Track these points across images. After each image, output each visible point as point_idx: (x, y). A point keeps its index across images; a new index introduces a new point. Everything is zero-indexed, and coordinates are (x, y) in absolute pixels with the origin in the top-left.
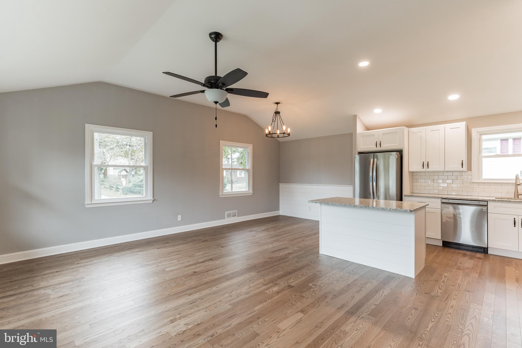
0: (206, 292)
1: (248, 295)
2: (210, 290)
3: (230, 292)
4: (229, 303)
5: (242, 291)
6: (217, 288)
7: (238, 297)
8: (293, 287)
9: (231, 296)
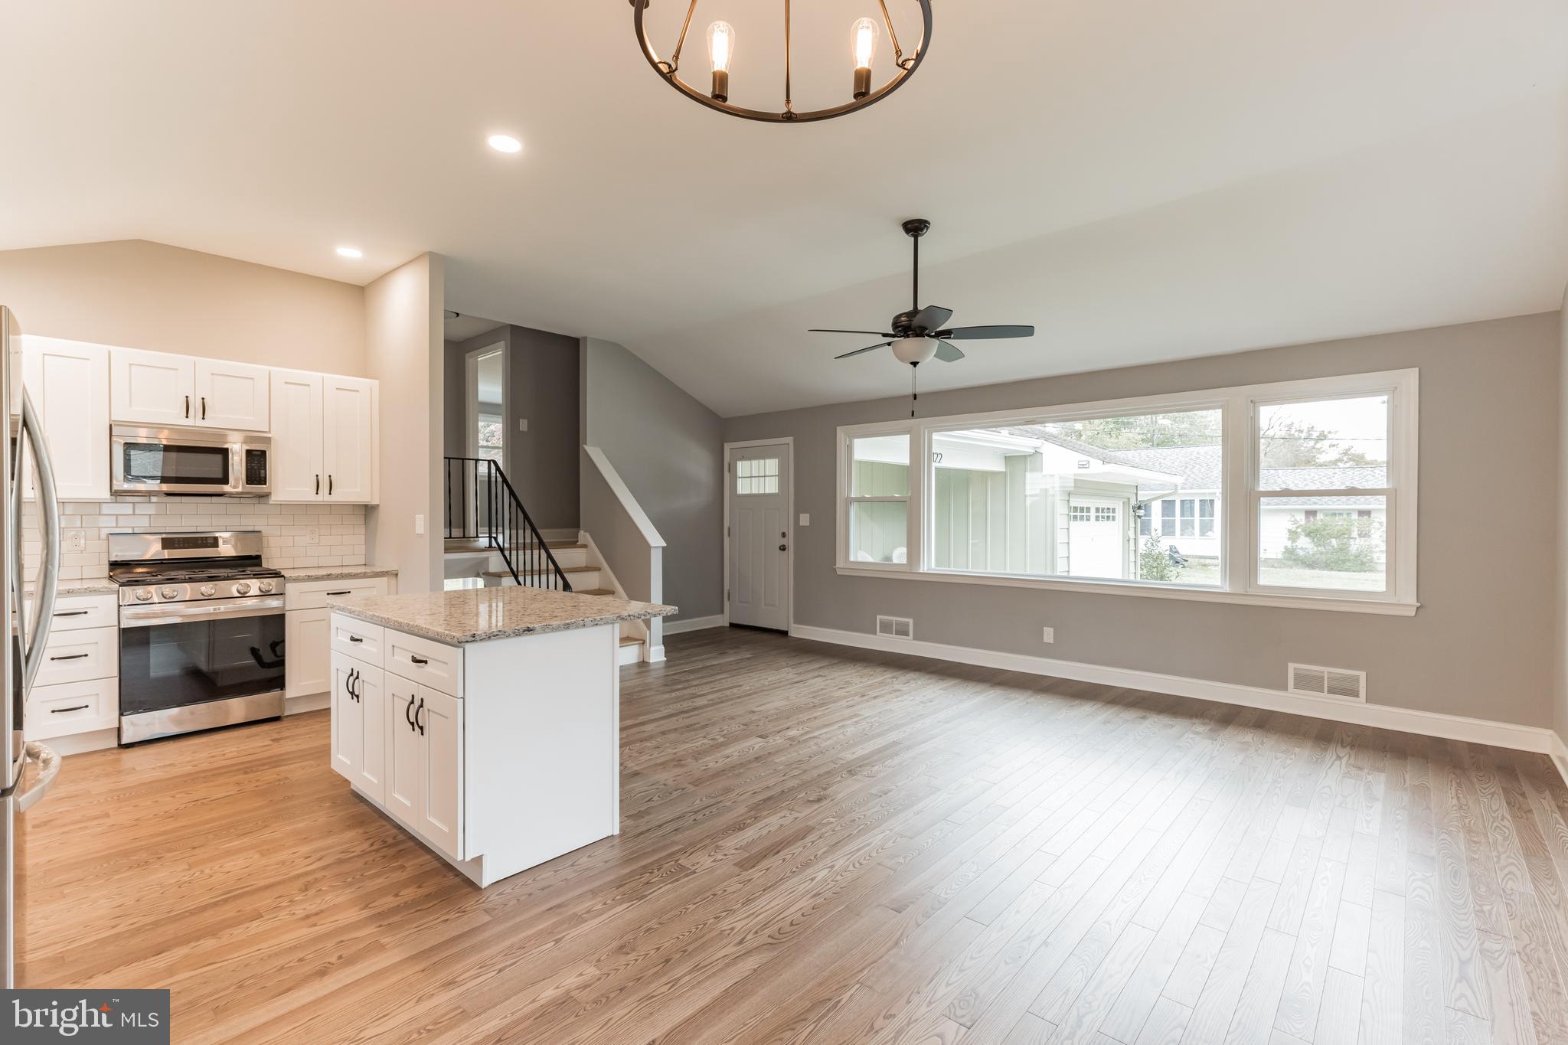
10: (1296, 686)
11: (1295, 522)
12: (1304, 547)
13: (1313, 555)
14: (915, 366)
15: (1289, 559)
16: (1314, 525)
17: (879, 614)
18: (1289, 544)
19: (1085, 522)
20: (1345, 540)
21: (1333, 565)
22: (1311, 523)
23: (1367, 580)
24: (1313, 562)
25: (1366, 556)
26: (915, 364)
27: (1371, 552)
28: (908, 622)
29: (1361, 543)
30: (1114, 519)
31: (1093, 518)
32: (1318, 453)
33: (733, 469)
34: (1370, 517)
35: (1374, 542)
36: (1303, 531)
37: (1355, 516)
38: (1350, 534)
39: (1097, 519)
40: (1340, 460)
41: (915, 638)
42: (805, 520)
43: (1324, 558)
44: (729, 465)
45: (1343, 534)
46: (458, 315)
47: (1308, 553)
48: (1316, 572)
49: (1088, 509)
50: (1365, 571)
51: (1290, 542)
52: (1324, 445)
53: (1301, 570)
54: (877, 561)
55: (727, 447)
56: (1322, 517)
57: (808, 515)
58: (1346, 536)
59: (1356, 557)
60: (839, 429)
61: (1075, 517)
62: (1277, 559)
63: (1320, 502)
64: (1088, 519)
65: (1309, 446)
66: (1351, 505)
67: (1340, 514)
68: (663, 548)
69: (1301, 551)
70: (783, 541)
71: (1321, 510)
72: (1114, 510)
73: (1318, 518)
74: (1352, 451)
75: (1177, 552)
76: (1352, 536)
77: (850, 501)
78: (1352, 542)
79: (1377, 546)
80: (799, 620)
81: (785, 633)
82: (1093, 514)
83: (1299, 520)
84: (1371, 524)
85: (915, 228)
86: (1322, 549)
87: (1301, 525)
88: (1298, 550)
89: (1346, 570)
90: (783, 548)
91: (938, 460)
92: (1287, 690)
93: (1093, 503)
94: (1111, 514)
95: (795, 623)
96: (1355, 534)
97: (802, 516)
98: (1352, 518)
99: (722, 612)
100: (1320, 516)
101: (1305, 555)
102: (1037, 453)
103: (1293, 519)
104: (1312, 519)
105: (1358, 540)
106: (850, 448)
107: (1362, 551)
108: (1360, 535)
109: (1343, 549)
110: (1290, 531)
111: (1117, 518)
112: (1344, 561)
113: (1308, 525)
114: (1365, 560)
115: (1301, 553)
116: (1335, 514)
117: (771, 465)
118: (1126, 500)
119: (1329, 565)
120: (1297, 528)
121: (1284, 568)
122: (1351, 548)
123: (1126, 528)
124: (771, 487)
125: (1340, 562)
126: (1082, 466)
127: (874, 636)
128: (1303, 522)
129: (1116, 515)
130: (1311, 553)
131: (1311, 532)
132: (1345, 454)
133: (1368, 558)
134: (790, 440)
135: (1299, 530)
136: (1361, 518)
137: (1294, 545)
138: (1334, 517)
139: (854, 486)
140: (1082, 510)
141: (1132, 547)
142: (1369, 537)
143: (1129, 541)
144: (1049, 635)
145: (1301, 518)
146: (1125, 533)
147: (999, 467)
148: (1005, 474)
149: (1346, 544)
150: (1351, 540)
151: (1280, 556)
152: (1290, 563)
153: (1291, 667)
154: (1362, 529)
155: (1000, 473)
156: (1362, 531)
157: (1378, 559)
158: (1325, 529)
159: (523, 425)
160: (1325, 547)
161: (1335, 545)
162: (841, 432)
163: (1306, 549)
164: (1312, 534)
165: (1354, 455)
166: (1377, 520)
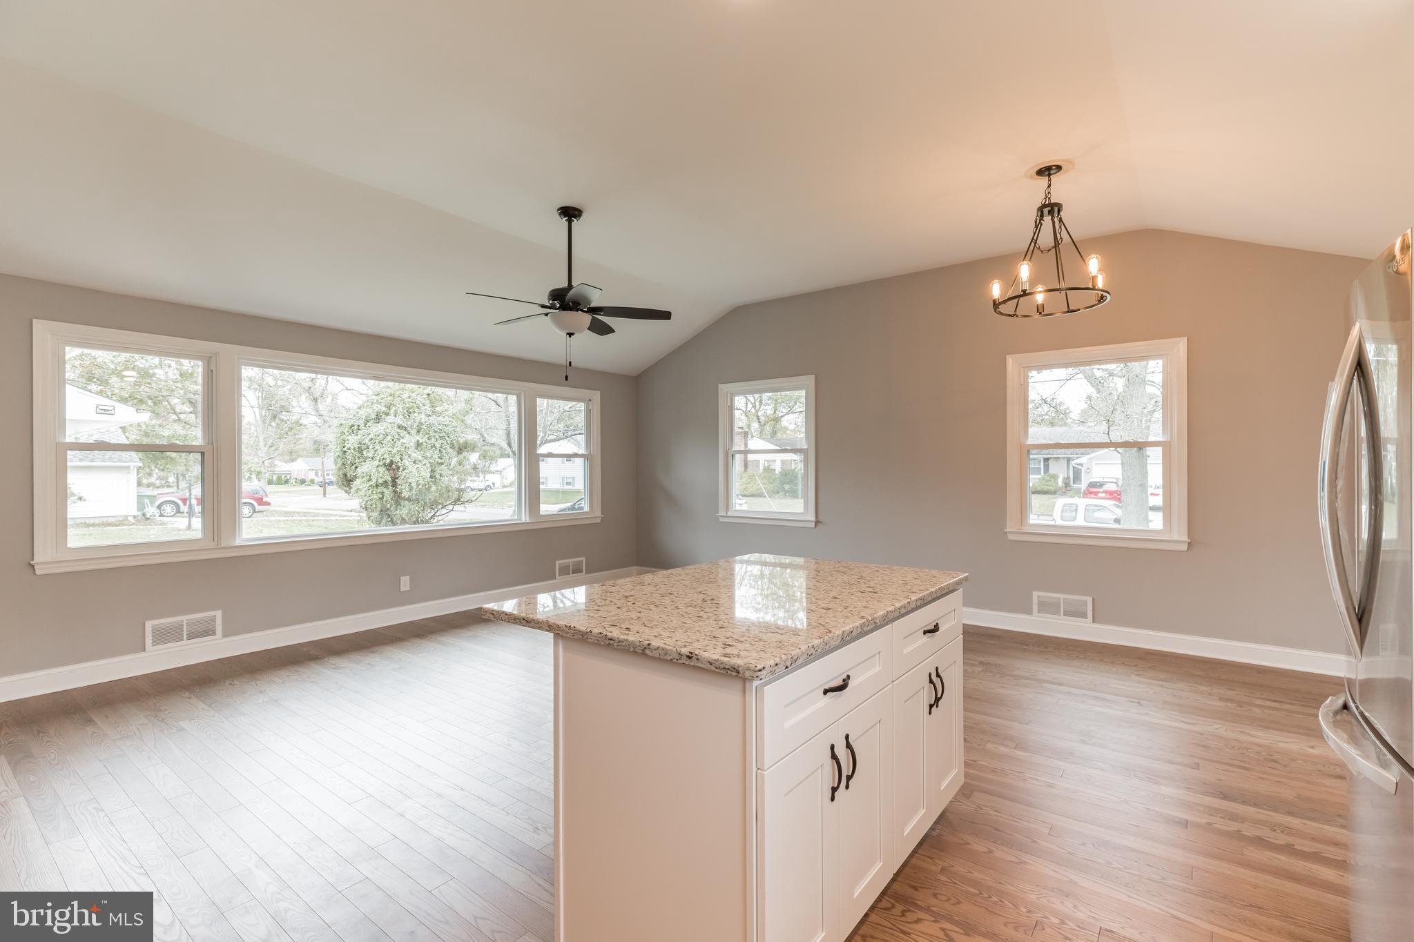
14: (570, 337)
26: (570, 335)
85: (570, 213)
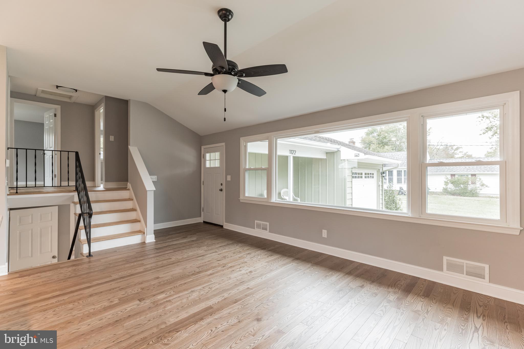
0: (234, 291)
1: (193, 290)
2: (230, 293)
3: (210, 292)
4: (213, 282)
5: (198, 293)
6: (223, 296)
7: (203, 288)
8: (138, 300)
9: (209, 288)
10: (448, 269)
11: (447, 178)
12: (450, 188)
13: (454, 190)
15: (445, 192)
16: (454, 179)
17: (257, 220)
18: (445, 187)
19: (360, 179)
20: (466, 185)
21: (461, 194)
22: (453, 178)
23: (475, 200)
24: (454, 193)
25: (474, 191)
26: (225, 91)
27: (476, 190)
28: (267, 224)
29: (473, 186)
30: (373, 177)
31: (364, 177)
32: (455, 154)
33: (204, 157)
34: (475, 177)
35: (477, 186)
36: (450, 182)
37: (470, 176)
38: (468, 183)
39: (365, 177)
40: (463, 157)
41: (270, 232)
42: (229, 178)
43: (458, 192)
44: (203, 155)
45: (466, 183)
46: (76, 90)
47: (452, 190)
48: (455, 197)
49: (362, 174)
50: (474, 197)
51: (445, 186)
52: (457, 152)
53: (450, 196)
54: (256, 196)
55: (203, 148)
56: (457, 177)
57: (230, 176)
58: (467, 184)
59: (471, 191)
60: (241, 138)
61: (356, 177)
62: (440, 192)
63: (457, 171)
64: (361, 177)
65: (452, 152)
66: (468, 172)
67: (464, 176)
68: (154, 191)
69: (449, 189)
70: (221, 187)
71: (457, 174)
72: (373, 174)
73: (456, 177)
74: (467, 154)
75: (403, 189)
76: (469, 184)
77: (246, 170)
78: (469, 186)
79: (478, 187)
80: (227, 221)
81: (222, 226)
82: (364, 176)
83: (448, 178)
84: (476, 179)
86: (457, 188)
87: (449, 180)
88: (448, 189)
89: (467, 196)
90: (221, 190)
91: (294, 153)
92: (443, 271)
93: (364, 171)
94: (372, 176)
95: (225, 222)
96: (470, 183)
97: (228, 176)
98: (469, 177)
99: (200, 216)
100: (456, 176)
101: (451, 191)
102: (338, 151)
103: (446, 177)
104: (453, 177)
105: (471, 185)
106: (246, 147)
107: (473, 189)
108: (472, 183)
109: (466, 188)
110: (445, 182)
111: (374, 177)
112: (466, 193)
113: (452, 179)
114: (474, 192)
115: (449, 190)
116: (462, 176)
117: (217, 155)
118: (378, 170)
119: (460, 194)
120: (448, 180)
121: (443, 195)
122: (468, 188)
123: (378, 181)
124: (217, 164)
125: (465, 193)
126: (356, 156)
127: (253, 230)
128: (450, 178)
129: (374, 176)
130: (453, 190)
131: (453, 182)
132: (465, 154)
133: (475, 192)
134: (223, 144)
135: (449, 181)
136: (472, 177)
137: (447, 187)
138: (462, 177)
139: (247, 163)
140: (359, 174)
141: (381, 188)
142: (476, 184)
143: (379, 186)
144: (325, 233)
145: (449, 177)
146: (378, 183)
147: (324, 157)
148: (326, 159)
149: (466, 186)
150: (469, 185)
151: (441, 191)
152: (445, 193)
153: (445, 258)
154: (473, 181)
155: (323, 159)
156: (473, 182)
157: (479, 192)
158: (458, 181)
159: (112, 138)
160: (458, 188)
161: (463, 187)
162: (242, 139)
163: (451, 188)
164: (453, 183)
165: (468, 155)
166: (478, 178)
